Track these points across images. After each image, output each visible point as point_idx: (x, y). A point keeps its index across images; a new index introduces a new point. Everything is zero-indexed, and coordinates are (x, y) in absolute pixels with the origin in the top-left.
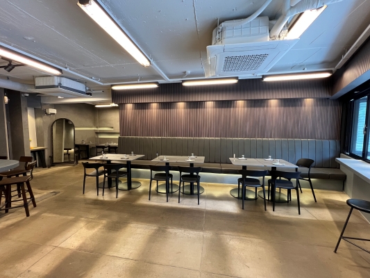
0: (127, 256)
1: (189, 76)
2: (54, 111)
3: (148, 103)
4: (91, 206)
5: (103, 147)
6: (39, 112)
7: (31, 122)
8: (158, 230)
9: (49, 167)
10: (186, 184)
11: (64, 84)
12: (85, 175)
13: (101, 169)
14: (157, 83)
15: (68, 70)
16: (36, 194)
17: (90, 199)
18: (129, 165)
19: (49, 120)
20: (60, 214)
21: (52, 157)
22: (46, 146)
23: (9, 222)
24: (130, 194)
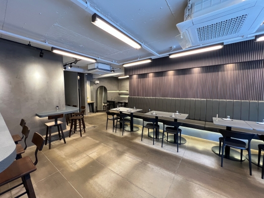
0: (118, 173)
1: (175, 50)
2: (97, 82)
3: (146, 74)
4: (109, 138)
5: (122, 103)
6: (92, 83)
7: (88, 88)
8: (142, 163)
9: (95, 112)
10: (169, 134)
11: (99, 67)
12: (108, 119)
13: (115, 116)
14: (150, 59)
15: (100, 59)
16: (87, 126)
17: (109, 133)
18: (132, 115)
19: (96, 87)
20: (94, 139)
21: (97, 107)
22: (94, 101)
23: (74, 138)
24: (131, 134)
